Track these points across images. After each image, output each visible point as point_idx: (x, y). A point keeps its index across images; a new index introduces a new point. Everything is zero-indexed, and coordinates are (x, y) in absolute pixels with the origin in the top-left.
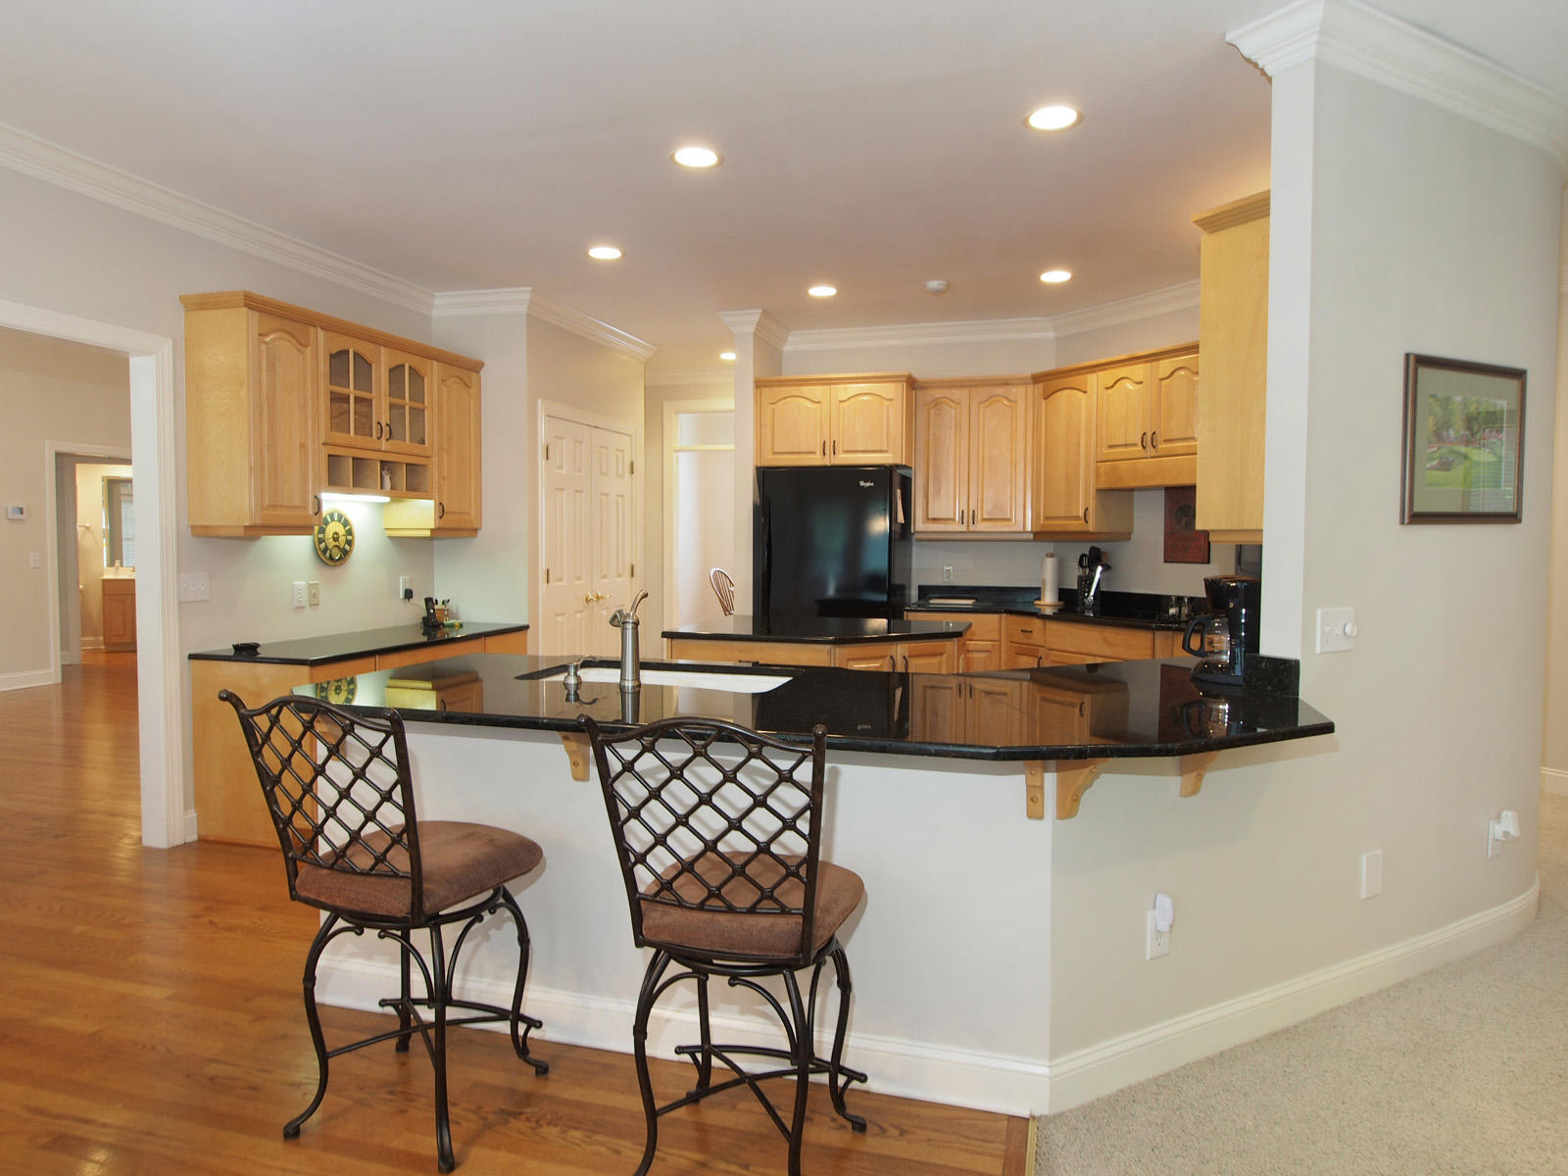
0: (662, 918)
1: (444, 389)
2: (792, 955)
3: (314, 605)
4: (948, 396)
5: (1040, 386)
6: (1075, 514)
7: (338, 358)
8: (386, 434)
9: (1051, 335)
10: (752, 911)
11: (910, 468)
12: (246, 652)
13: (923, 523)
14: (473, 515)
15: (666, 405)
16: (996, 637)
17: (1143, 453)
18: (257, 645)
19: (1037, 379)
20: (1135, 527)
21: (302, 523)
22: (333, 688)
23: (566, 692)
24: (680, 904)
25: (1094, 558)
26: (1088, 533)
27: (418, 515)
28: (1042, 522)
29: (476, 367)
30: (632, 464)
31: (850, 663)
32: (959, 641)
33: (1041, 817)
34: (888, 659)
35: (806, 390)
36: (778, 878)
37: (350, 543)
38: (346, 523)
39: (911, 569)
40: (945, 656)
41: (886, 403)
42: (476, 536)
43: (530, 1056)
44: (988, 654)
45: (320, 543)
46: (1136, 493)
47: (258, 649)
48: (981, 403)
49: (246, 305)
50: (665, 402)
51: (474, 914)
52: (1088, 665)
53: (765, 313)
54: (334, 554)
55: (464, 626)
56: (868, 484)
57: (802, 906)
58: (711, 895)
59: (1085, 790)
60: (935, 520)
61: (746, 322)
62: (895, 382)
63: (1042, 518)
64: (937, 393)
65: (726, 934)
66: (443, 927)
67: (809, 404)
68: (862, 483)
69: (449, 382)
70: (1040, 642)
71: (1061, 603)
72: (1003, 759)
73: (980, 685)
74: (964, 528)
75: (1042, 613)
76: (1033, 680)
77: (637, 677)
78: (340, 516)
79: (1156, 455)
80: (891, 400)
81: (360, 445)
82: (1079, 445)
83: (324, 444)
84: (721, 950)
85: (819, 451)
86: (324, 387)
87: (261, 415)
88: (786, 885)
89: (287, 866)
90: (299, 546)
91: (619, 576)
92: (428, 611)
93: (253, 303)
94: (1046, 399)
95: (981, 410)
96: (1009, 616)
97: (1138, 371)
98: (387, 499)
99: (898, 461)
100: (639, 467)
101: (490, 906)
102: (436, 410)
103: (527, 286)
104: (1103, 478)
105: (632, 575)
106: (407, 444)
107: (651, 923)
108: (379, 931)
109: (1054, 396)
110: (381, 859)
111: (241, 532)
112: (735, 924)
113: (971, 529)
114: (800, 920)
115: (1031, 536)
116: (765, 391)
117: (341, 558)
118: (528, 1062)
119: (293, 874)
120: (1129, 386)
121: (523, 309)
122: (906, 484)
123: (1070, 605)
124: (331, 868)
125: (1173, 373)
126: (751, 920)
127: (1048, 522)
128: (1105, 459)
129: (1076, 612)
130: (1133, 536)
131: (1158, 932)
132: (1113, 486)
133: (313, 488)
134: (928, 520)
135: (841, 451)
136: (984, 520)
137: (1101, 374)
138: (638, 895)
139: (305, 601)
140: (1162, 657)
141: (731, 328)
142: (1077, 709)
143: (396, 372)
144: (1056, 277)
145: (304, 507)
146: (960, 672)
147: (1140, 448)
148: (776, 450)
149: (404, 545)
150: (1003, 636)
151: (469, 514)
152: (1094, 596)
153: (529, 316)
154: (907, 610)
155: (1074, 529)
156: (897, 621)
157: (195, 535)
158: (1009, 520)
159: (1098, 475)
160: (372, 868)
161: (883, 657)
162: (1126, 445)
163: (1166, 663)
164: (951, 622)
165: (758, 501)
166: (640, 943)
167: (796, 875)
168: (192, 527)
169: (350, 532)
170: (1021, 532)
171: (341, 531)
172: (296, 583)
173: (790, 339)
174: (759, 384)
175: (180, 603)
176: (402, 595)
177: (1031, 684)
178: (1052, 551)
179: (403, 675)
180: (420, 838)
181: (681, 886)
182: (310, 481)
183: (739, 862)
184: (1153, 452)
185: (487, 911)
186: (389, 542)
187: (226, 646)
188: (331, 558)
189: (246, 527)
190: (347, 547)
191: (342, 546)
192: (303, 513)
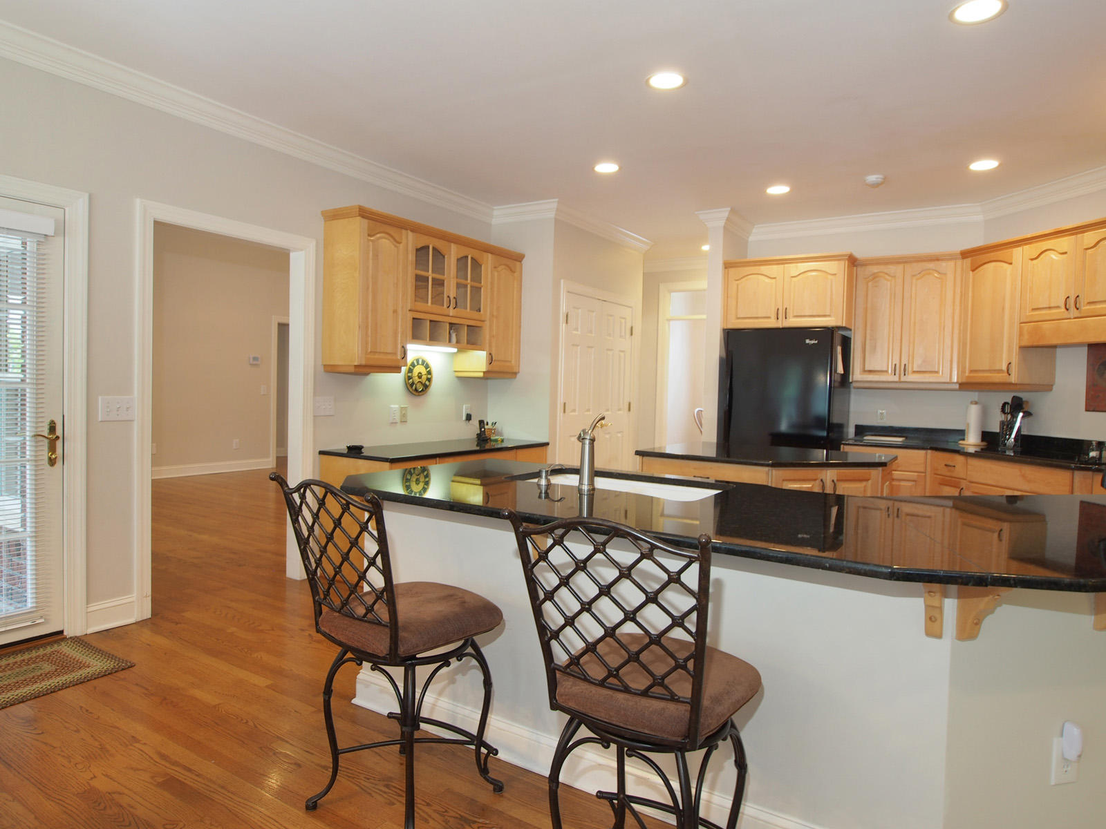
0: (571, 688)
1: (496, 274)
2: (679, 739)
3: (404, 422)
4: (885, 271)
5: (968, 261)
6: (998, 368)
7: (422, 251)
8: (453, 305)
9: (980, 218)
10: (645, 693)
11: (850, 330)
12: (355, 452)
13: (860, 374)
14: (513, 362)
15: (662, 286)
16: (922, 470)
17: (1066, 314)
18: (362, 448)
19: (965, 254)
20: (1057, 380)
21: (393, 364)
22: (415, 480)
23: (539, 491)
24: (586, 679)
25: (1017, 405)
26: (1011, 384)
27: (476, 361)
28: (967, 374)
29: (519, 258)
30: (632, 328)
31: (785, 483)
32: (883, 470)
33: (940, 636)
34: (818, 482)
35: (764, 269)
36: (668, 669)
37: (429, 380)
38: (427, 367)
39: (849, 412)
40: (870, 482)
41: (830, 277)
42: (515, 377)
43: (489, 775)
44: (913, 483)
45: (409, 379)
46: (1059, 351)
47: (363, 450)
48: (914, 276)
49: (360, 215)
50: (660, 284)
51: (444, 660)
52: (1007, 497)
53: (733, 211)
54: (418, 387)
55: (505, 441)
56: (813, 342)
57: (690, 696)
58: (610, 675)
59: (988, 615)
60: (870, 371)
61: (717, 219)
62: (839, 260)
63: (967, 372)
64: (875, 269)
65: (622, 712)
66: (417, 668)
67: (767, 280)
68: (808, 341)
69: (499, 269)
70: (962, 476)
71: (984, 443)
72: (898, 579)
73: (906, 508)
74: (896, 378)
75: (965, 451)
76: (955, 507)
77: (591, 482)
78: (423, 362)
79: (1079, 315)
80: (835, 274)
81: (435, 311)
82: (1003, 309)
83: (409, 311)
84: (618, 724)
85: (773, 316)
86: (411, 272)
87: (368, 288)
88: (674, 675)
89: (315, 607)
90: (393, 382)
91: (619, 410)
92: (481, 429)
93: (364, 213)
94: (973, 271)
95: (914, 281)
96: (934, 452)
97: (1064, 243)
98: (455, 350)
99: (839, 324)
100: (637, 330)
101: (459, 654)
102: (489, 287)
103: (554, 198)
104: (1026, 337)
105: (629, 410)
106: (468, 312)
107: (562, 690)
108: (371, 664)
109: (981, 268)
110: (370, 609)
111: (352, 370)
112: (630, 703)
113: (902, 380)
114: (688, 707)
115: (957, 386)
116: (732, 271)
117: (423, 390)
118: (488, 780)
119: (318, 613)
120: (1054, 256)
121: (552, 215)
122: (846, 343)
123: (992, 444)
124: (339, 612)
125: (1098, 242)
126: (645, 702)
127: (972, 375)
128: (1028, 320)
129: (998, 451)
130: (1054, 388)
131: (1065, 759)
132: (1035, 344)
133: (401, 340)
134: (865, 371)
135: (791, 315)
136: (914, 372)
137: (1026, 247)
138: (553, 664)
139: (398, 419)
140: (1081, 495)
141: (706, 223)
142: (996, 535)
143: (462, 260)
144: (984, 165)
145: (395, 354)
146: (885, 495)
147: (1063, 310)
148: (738, 316)
149: (466, 382)
150: (929, 469)
151: (510, 362)
152: (1015, 438)
153: (556, 221)
154: (843, 444)
155: (996, 380)
156: (834, 453)
157: (326, 371)
158: (937, 372)
159: (1021, 334)
160: (365, 615)
161: (815, 480)
162: (1050, 308)
163: (1085, 500)
164: (880, 455)
165: (724, 355)
166: (554, 706)
167: (684, 667)
168: (325, 366)
169: (429, 373)
170: (947, 383)
171: (424, 371)
172: (392, 406)
173: (754, 231)
174: (728, 266)
175: (314, 416)
176: (464, 418)
177: (953, 510)
178: (976, 399)
179: (464, 473)
180: (396, 596)
181: (586, 663)
182: (400, 336)
183: (634, 648)
184: (1077, 313)
185: (455, 658)
186: (456, 379)
187: (342, 447)
188: (416, 390)
189: (355, 366)
190: (427, 383)
191: (424, 382)
192: (394, 357)
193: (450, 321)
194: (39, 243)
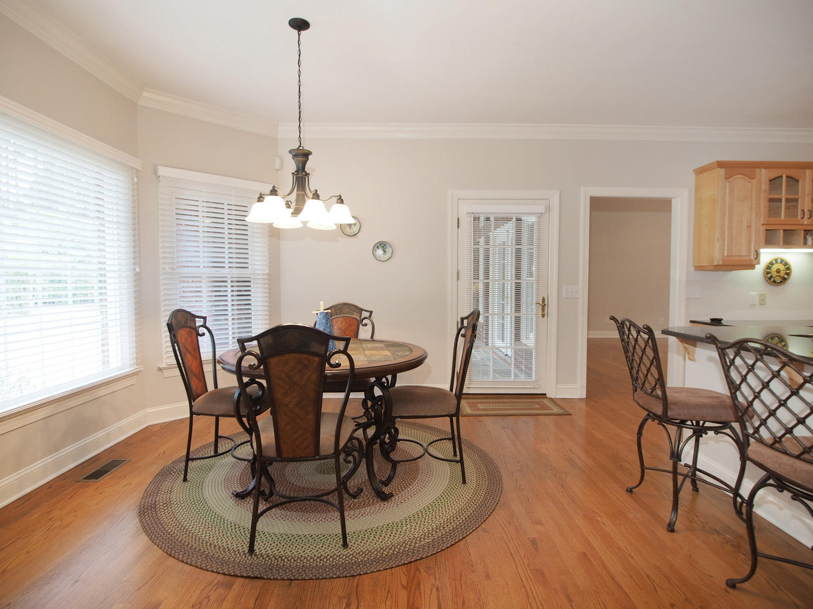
3: (763, 304)
7: (775, 180)
8: (807, 216)
12: (717, 323)
18: (722, 319)
21: (746, 263)
24: (763, 442)
37: (788, 274)
38: (786, 264)
45: (767, 274)
47: (722, 322)
49: (718, 167)
54: (776, 280)
78: (782, 261)
81: (788, 222)
83: (763, 225)
86: (764, 197)
93: (721, 164)
111: (712, 268)
117: (781, 282)
133: (755, 247)
138: (746, 432)
139: (757, 302)
145: (749, 256)
157: (696, 270)
160: (652, 392)
168: (695, 267)
169: (788, 269)
171: (782, 267)
172: (751, 293)
175: (687, 299)
182: (753, 243)
188: (774, 281)
189: (715, 265)
190: (786, 276)
191: (782, 276)
192: (748, 258)
193: (805, 229)
194: (539, 217)
